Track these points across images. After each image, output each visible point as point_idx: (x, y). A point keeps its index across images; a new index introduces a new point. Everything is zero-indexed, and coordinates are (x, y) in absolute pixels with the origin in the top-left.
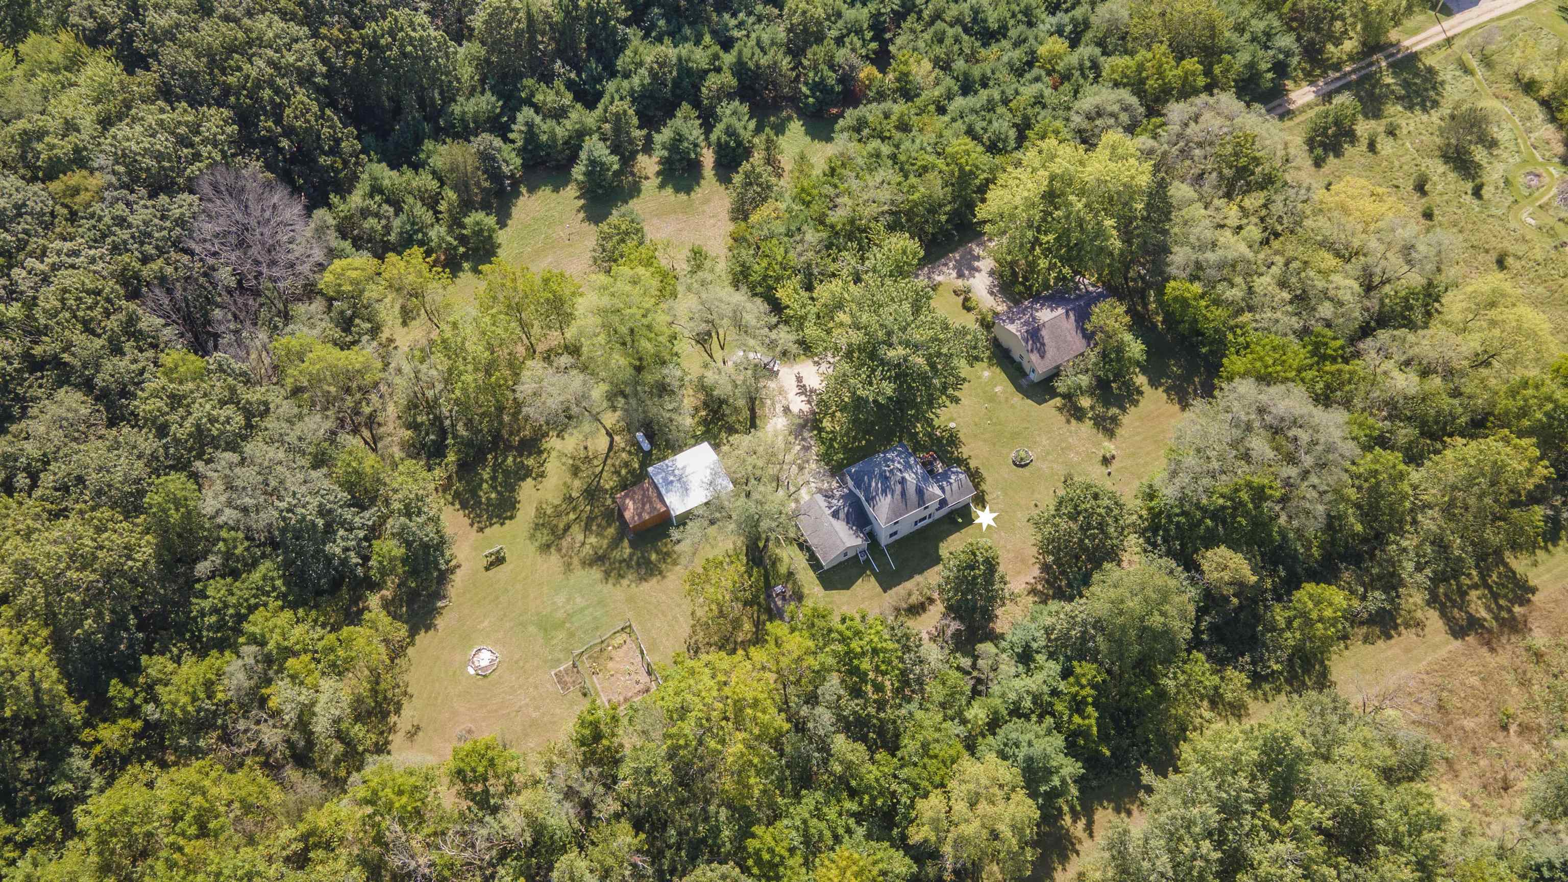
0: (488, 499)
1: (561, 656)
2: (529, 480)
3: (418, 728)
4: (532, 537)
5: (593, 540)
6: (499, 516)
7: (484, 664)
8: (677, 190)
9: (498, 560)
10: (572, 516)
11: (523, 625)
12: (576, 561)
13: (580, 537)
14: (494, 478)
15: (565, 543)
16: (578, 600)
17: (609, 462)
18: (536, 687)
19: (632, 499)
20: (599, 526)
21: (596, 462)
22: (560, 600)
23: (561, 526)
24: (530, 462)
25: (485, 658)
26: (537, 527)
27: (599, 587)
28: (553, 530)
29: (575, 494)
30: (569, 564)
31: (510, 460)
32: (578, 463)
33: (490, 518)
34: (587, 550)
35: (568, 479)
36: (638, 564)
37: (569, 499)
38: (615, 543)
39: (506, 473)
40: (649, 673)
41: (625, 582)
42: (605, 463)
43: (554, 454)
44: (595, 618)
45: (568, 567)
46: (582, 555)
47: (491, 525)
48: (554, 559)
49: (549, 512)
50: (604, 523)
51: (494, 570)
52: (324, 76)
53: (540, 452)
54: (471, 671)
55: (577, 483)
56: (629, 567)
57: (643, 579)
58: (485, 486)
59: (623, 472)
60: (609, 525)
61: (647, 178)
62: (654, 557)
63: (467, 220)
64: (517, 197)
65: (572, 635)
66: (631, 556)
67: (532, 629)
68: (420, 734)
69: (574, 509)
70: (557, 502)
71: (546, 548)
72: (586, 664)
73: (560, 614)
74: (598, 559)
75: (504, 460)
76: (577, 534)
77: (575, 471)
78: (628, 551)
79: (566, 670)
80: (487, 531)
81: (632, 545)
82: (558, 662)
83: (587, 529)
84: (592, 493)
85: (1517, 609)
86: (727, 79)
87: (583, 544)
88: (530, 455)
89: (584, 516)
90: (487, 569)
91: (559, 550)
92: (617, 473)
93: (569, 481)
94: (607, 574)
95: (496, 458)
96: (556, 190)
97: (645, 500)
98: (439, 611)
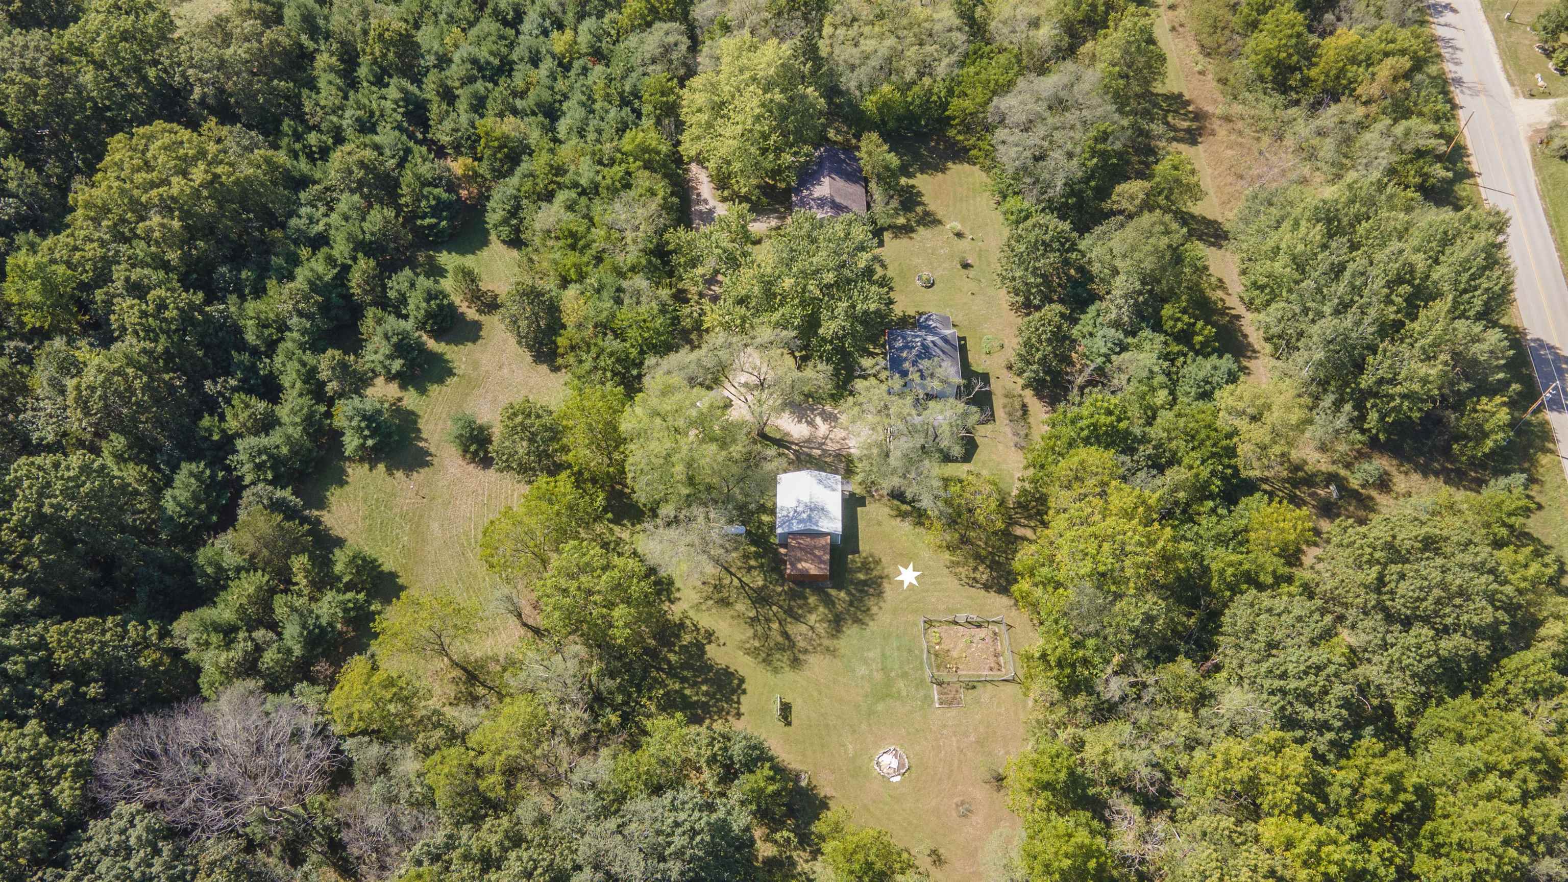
0: (706, 694)
1: (922, 693)
2: (707, 648)
3: (934, 852)
4: (776, 670)
5: (812, 618)
6: (734, 691)
7: (895, 764)
8: (441, 381)
9: (786, 710)
10: (775, 626)
11: (871, 713)
12: (826, 642)
13: (803, 628)
14: (684, 680)
15: (802, 644)
16: (871, 655)
17: (733, 570)
18: (944, 726)
19: (800, 560)
20: (800, 607)
21: (727, 581)
22: (862, 670)
23: (780, 639)
24: (687, 639)
25: (888, 761)
26: (767, 661)
27: (867, 632)
28: (780, 648)
29: (752, 614)
30: (828, 649)
31: (672, 657)
32: (717, 596)
33: (729, 701)
34: (821, 628)
35: (729, 612)
36: (861, 591)
37: (754, 621)
38: (828, 602)
39: (685, 666)
40: (979, 626)
41: (875, 609)
42: (731, 574)
43: (691, 613)
44: (898, 648)
45: (831, 652)
46: (823, 634)
47: (739, 703)
48: (813, 660)
49: (757, 644)
50: (800, 602)
51: (794, 718)
52: (29, 597)
53: (682, 625)
54: (897, 779)
55: (740, 607)
56: (861, 600)
57: (880, 594)
58: (687, 692)
59: (753, 563)
60: (806, 598)
61: (400, 399)
62: (861, 576)
63: (338, 568)
64: (320, 523)
65: (905, 675)
66: (849, 593)
67: (880, 707)
68: (942, 851)
69: (768, 620)
70: (750, 632)
71: (795, 663)
72: (944, 675)
73: (878, 676)
74: (837, 623)
75: (669, 662)
76: (797, 630)
77: (725, 603)
78: (842, 594)
79: (940, 693)
80: (742, 710)
81: (839, 588)
82: (927, 698)
83: (797, 618)
84: (760, 598)
85: (1190, 108)
86: (364, 265)
87: (812, 628)
88: (678, 637)
89: (782, 615)
90: (789, 724)
91: (806, 651)
92: (750, 569)
93: (732, 613)
94: (857, 621)
95: (659, 669)
96: (342, 483)
97: (809, 551)
98: (811, 788)
